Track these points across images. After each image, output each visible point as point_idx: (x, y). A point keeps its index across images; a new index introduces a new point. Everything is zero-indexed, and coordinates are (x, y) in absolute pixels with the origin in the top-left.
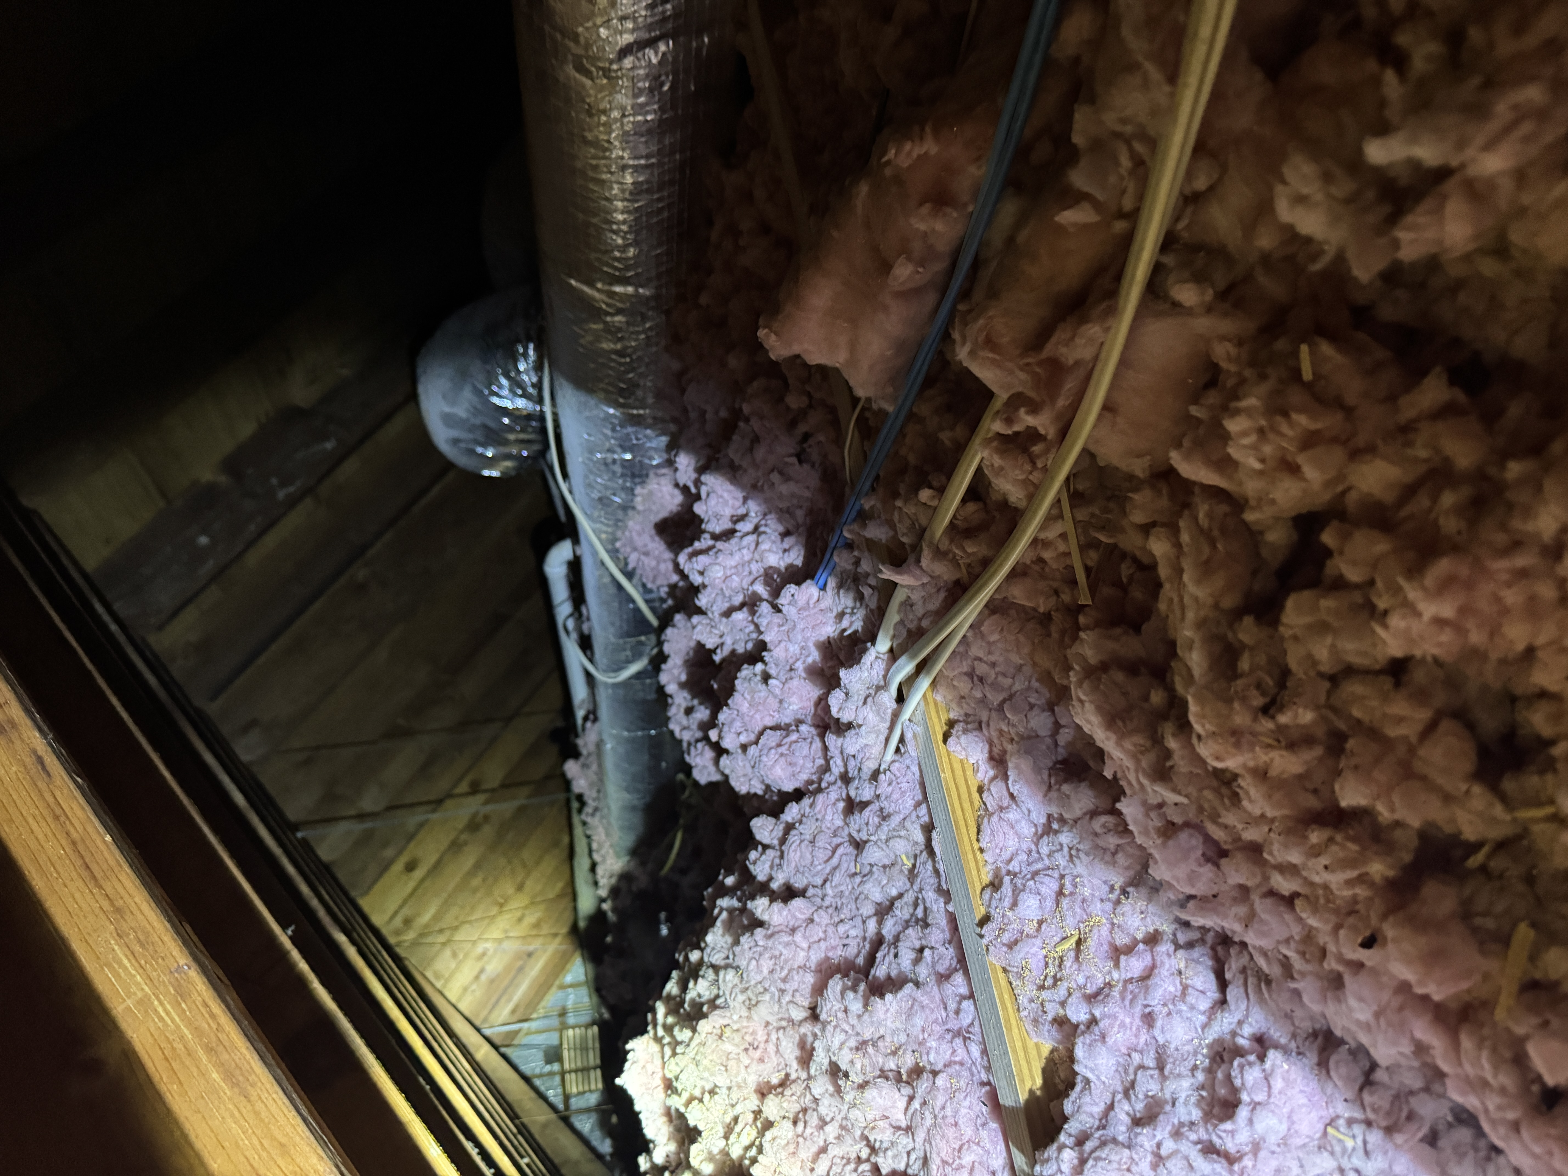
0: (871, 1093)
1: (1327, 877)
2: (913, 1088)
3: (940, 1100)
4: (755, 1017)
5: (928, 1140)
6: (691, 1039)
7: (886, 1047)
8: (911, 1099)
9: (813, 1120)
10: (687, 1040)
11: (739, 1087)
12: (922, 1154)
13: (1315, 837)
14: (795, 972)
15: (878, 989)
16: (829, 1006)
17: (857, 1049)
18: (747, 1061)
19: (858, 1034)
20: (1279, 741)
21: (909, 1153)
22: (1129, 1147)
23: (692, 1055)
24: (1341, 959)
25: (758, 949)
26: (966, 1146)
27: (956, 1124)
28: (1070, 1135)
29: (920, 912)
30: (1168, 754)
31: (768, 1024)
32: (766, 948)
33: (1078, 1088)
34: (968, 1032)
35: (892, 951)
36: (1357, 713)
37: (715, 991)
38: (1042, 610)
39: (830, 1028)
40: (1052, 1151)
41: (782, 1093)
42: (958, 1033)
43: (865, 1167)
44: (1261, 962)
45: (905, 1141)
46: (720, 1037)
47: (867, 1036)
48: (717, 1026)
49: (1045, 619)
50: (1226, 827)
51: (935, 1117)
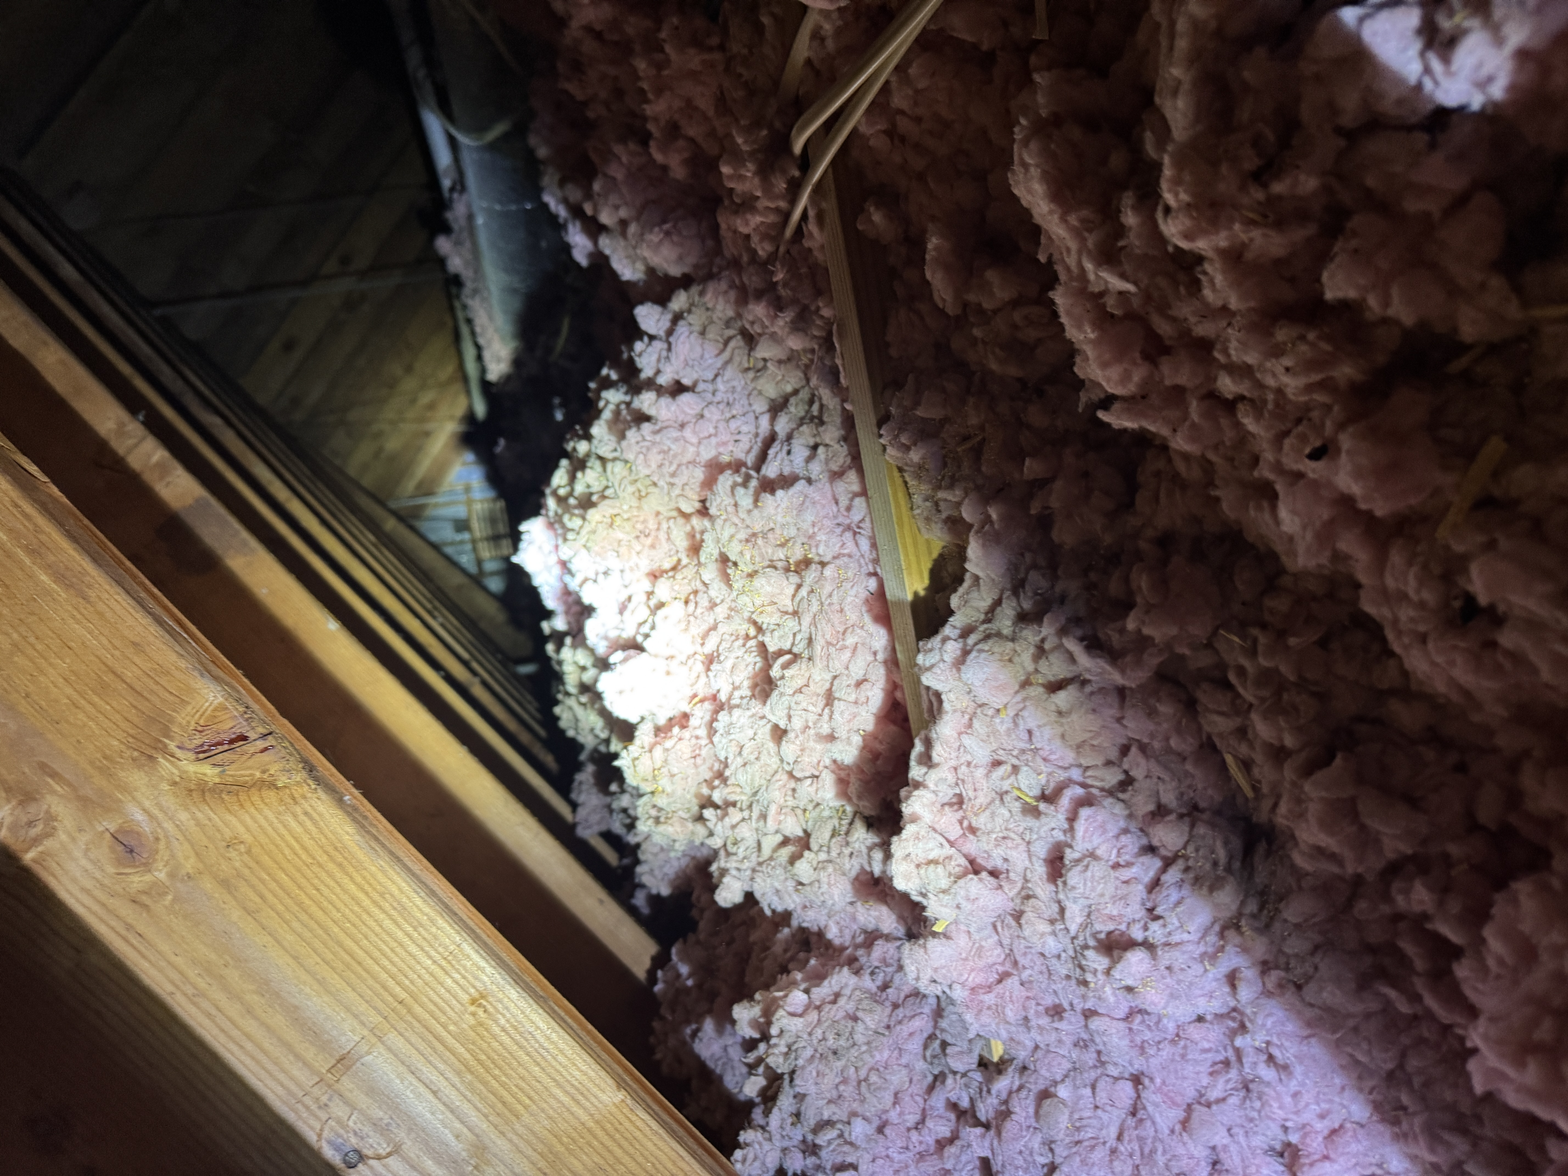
0: (759, 582)
1: (1286, 379)
2: (801, 578)
3: (828, 588)
4: (645, 507)
5: (814, 623)
6: (581, 527)
7: (775, 539)
8: (799, 586)
9: (704, 602)
10: (577, 528)
11: (632, 569)
12: (807, 635)
13: (1282, 334)
14: (684, 467)
15: (769, 486)
16: (719, 500)
17: (747, 541)
18: (638, 548)
19: (748, 527)
20: (1265, 216)
21: (794, 634)
22: (1013, 640)
23: (583, 541)
24: (1278, 468)
25: (646, 444)
26: (850, 630)
27: (842, 611)
28: (954, 627)
29: (815, 408)
30: (1120, 231)
31: (658, 514)
32: (654, 443)
33: (966, 585)
34: (859, 527)
35: (785, 448)
36: (1370, 181)
37: (605, 483)
38: (985, 47)
39: (719, 522)
40: (936, 641)
41: (673, 577)
42: (848, 528)
43: (752, 643)
44: (1181, 466)
45: (791, 624)
46: (611, 525)
47: (757, 528)
48: (607, 515)
49: (987, 60)
50: (1174, 320)
51: (822, 604)
